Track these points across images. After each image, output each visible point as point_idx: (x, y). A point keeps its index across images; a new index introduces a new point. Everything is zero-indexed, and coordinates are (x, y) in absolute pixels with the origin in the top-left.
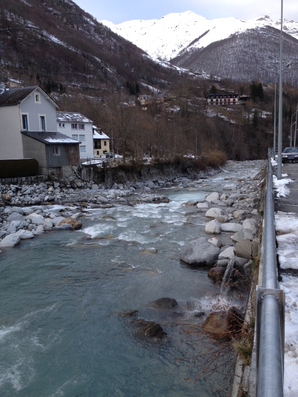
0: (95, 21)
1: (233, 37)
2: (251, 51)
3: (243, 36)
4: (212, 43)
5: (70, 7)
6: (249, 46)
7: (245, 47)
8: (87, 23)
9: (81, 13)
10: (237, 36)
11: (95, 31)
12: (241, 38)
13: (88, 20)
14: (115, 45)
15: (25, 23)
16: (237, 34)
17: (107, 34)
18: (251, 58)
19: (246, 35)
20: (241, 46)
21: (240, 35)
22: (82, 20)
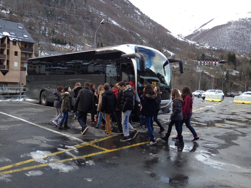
0: (141, 13)
1: (230, 23)
2: (241, 32)
3: (236, 23)
4: (215, 27)
5: (127, 4)
6: (239, 29)
7: (237, 29)
8: (136, 13)
9: (133, 7)
10: (232, 23)
11: (140, 18)
12: (235, 24)
13: (137, 12)
14: (151, 27)
15: (99, 13)
16: (232, 21)
17: (147, 20)
18: (240, 37)
19: (238, 22)
20: (234, 29)
21: (234, 22)
22: (133, 12)
